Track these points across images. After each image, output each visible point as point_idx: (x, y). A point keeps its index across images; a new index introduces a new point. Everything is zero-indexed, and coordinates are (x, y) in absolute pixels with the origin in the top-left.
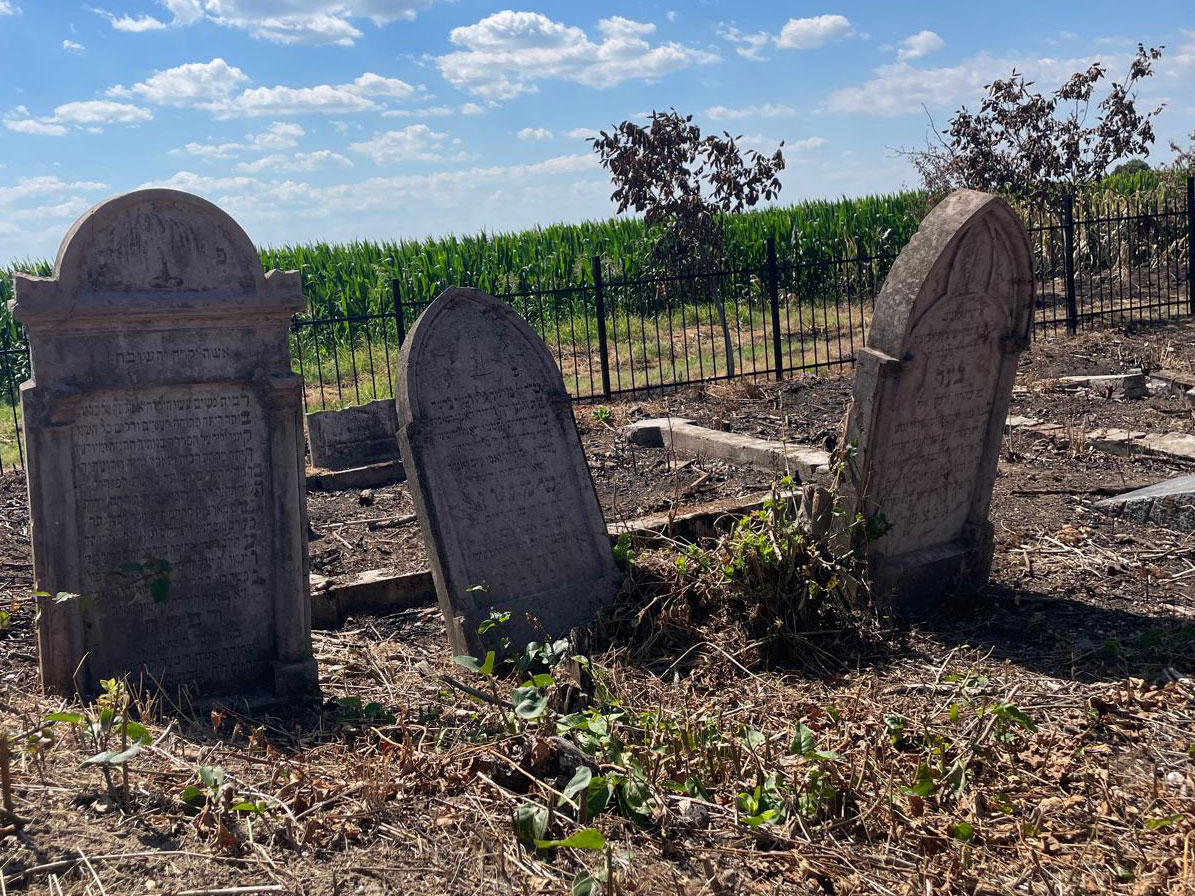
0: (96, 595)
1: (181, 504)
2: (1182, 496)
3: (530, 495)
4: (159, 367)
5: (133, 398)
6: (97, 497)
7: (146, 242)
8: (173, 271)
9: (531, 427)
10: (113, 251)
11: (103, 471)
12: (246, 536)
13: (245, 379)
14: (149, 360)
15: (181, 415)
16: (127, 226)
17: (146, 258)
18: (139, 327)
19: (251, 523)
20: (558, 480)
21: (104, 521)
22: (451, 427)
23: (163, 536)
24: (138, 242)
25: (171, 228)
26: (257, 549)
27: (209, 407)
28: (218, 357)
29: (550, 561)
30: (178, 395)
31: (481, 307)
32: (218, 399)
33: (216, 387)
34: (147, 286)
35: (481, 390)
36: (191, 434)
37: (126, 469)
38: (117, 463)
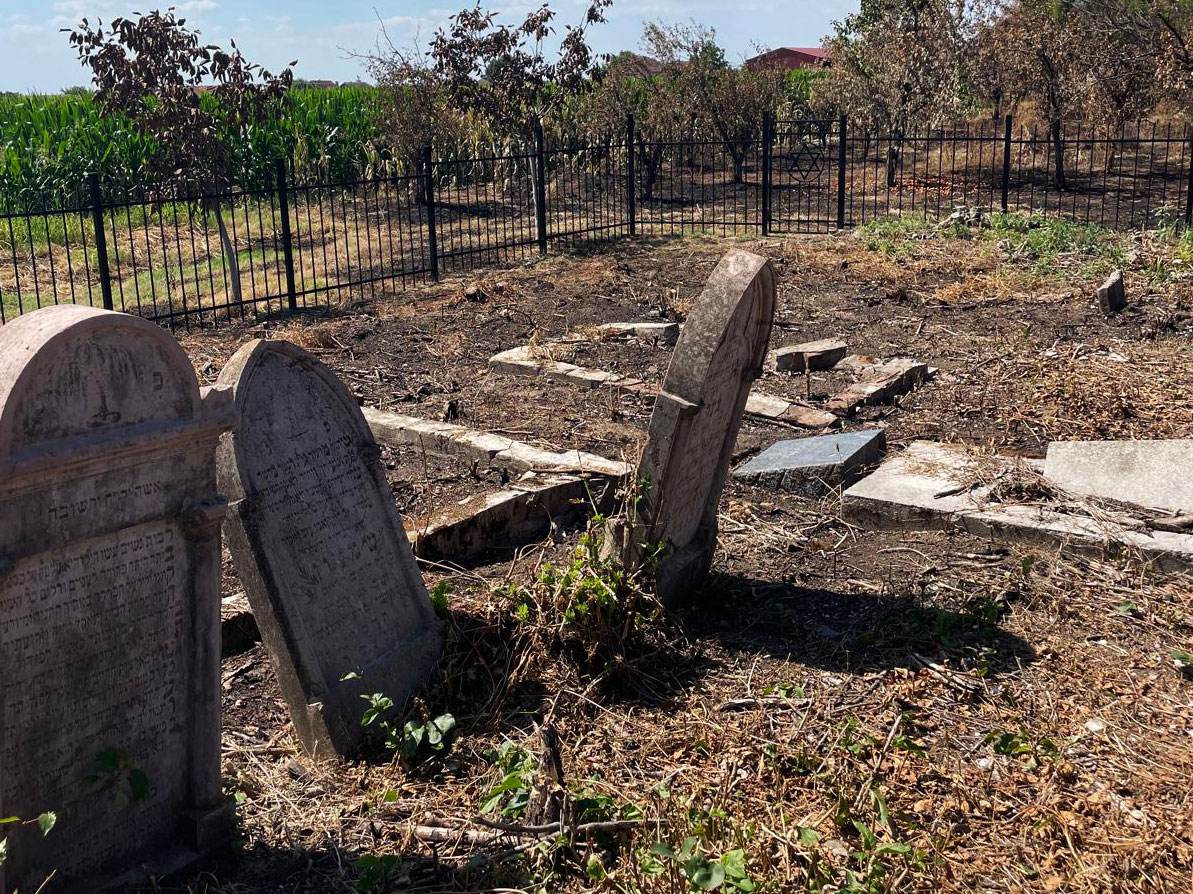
0: (14, 792)
1: (104, 665)
2: (810, 469)
3: (357, 558)
4: (92, 517)
5: (60, 557)
6: (19, 679)
7: (85, 378)
8: (111, 405)
9: (349, 483)
10: (51, 392)
11: (26, 647)
12: (165, 683)
13: (174, 513)
14: (81, 511)
15: (108, 564)
16: (66, 362)
17: (85, 395)
18: (73, 475)
19: (170, 668)
20: (377, 534)
21: (25, 705)
22: (278, 497)
23: (86, 707)
24: (77, 379)
25: (111, 358)
26: (175, 694)
27: (135, 550)
28: (149, 493)
29: (382, 623)
30: (106, 543)
31: (288, 360)
32: (144, 539)
33: (142, 527)
34: (85, 426)
35: (300, 451)
36: (117, 585)
37: (51, 640)
38: (41, 635)
